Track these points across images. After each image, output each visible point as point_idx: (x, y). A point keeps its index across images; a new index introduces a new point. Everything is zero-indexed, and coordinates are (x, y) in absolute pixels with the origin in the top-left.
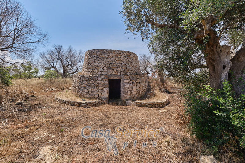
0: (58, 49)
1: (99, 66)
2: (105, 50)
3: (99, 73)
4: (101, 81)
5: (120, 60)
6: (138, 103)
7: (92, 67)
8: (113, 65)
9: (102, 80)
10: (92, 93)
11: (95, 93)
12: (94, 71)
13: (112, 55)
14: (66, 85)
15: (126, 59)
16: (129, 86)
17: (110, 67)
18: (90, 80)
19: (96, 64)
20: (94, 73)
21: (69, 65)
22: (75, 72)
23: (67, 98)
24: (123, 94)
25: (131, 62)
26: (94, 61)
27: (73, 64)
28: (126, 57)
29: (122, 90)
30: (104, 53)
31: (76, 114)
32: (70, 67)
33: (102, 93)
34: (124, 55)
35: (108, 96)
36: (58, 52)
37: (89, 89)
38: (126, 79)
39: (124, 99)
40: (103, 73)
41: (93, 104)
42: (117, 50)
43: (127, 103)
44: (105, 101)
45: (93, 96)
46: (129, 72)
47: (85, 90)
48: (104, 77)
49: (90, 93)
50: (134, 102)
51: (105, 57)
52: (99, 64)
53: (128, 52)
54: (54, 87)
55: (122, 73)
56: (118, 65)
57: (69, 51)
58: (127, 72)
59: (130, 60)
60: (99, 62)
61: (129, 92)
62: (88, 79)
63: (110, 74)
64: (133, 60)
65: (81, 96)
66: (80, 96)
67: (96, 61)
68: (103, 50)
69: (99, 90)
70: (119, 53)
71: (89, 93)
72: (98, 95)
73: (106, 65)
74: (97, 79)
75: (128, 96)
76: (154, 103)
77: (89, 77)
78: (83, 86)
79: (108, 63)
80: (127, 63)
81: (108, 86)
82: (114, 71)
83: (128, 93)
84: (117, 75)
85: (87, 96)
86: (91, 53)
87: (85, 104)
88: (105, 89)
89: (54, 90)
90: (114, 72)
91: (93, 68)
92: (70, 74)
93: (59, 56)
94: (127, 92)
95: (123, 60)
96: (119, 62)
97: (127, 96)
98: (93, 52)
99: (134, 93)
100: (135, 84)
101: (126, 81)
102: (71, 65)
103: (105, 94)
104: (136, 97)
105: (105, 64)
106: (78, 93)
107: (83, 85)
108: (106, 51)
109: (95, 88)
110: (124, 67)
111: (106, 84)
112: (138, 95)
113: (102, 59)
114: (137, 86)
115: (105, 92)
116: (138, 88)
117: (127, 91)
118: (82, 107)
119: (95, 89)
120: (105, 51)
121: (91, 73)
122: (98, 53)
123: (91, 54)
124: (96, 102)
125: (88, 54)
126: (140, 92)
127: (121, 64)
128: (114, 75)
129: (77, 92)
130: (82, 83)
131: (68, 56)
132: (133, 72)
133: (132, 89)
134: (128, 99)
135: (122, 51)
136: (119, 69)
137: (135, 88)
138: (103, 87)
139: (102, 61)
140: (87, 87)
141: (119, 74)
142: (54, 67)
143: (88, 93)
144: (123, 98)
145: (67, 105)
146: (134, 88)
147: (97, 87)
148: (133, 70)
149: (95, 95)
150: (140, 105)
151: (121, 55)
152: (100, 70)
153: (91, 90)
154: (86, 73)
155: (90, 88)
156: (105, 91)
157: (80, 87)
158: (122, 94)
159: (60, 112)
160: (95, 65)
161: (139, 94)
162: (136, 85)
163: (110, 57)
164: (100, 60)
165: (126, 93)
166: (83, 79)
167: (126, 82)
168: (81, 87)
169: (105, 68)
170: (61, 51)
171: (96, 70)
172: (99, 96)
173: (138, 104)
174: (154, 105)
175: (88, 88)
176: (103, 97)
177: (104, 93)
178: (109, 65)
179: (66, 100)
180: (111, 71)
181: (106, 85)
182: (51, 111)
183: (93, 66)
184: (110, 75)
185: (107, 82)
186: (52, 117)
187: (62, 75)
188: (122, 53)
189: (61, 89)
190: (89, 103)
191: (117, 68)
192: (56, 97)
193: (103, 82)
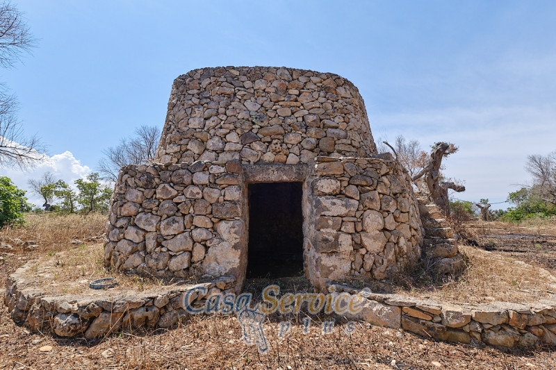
1: (206, 129)
2: (233, 68)
4: (206, 189)
5: (295, 104)
6: (415, 314)
7: (178, 137)
8: (265, 123)
9: (212, 185)
10: (159, 245)
11: (173, 245)
12: (187, 150)
13: (263, 86)
15: (323, 100)
16: (343, 211)
17: (255, 131)
18: (157, 186)
19: (195, 123)
20: (185, 159)
24: (312, 251)
25: (345, 111)
26: (189, 111)
28: (322, 94)
29: (309, 230)
30: (233, 80)
33: (207, 248)
34: (313, 87)
37: (148, 228)
38: (329, 177)
39: (322, 280)
42: (285, 68)
45: (161, 264)
46: (338, 152)
47: (131, 233)
48: (222, 170)
49: (151, 244)
50: (383, 301)
51: (235, 94)
52: (207, 122)
53: (329, 75)
55: (307, 156)
56: (289, 121)
59: (337, 105)
60: (207, 114)
61: (346, 242)
63: (253, 160)
65: (112, 261)
67: (199, 112)
68: (226, 69)
69: (195, 233)
70: (294, 78)
71: (145, 247)
72: (186, 257)
73: (238, 125)
74: (187, 180)
75: (339, 265)
76: (528, 313)
77: (153, 173)
78: (125, 213)
79: (247, 117)
80: (326, 114)
82: (273, 146)
83: (341, 249)
84: (284, 163)
85: (136, 260)
88: (223, 227)
90: (269, 154)
91: (184, 137)
94: (336, 243)
95: (309, 105)
96: (293, 114)
97: (337, 263)
98: (187, 81)
99: (373, 244)
100: (372, 201)
101: (327, 186)
103: (226, 252)
104: (382, 268)
105: (234, 119)
107: (125, 210)
108: (238, 73)
109: (175, 222)
110: (313, 131)
111: (231, 201)
112: (391, 256)
113: (223, 104)
114: (381, 210)
115: (223, 240)
116: (390, 219)
117: (337, 238)
119: (176, 225)
120: (233, 71)
122: (205, 83)
124: (153, 299)
126: (402, 241)
127: (300, 119)
128: (272, 163)
133: (359, 228)
134: (342, 277)
135: (303, 72)
136: (293, 138)
137: (373, 221)
138: (216, 215)
139: (222, 110)
140: (140, 219)
141: (292, 159)
143: (139, 247)
144: (314, 275)
146: (367, 221)
147: (187, 218)
148: (356, 144)
149: (171, 257)
151: (302, 84)
152: (211, 144)
153: (158, 230)
155: (154, 221)
156: (225, 236)
158: (310, 253)
160: (190, 126)
161: (399, 254)
162: (376, 205)
163: (255, 93)
164: (212, 105)
165: (332, 248)
167: (327, 191)
168: (117, 219)
169: (233, 137)
171: (194, 148)
172: (191, 263)
176: (212, 267)
177: (219, 247)
178: (247, 124)
180: (258, 148)
181: (228, 205)
183: (186, 129)
184: (255, 163)
185: (234, 194)
188: (303, 79)
190: (104, 308)
191: (284, 135)
193: (215, 194)
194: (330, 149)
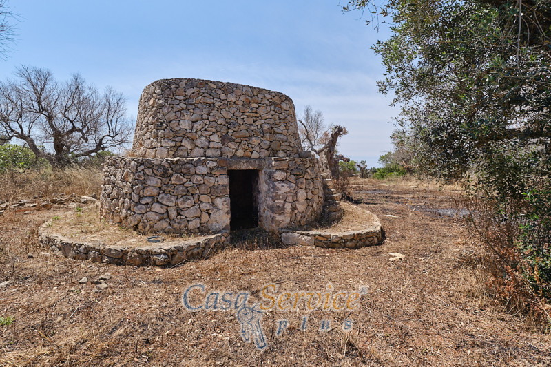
0: (34, 81)
1: (194, 130)
2: (211, 82)
3: (198, 152)
4: (206, 177)
5: (255, 115)
6: (320, 238)
7: (172, 134)
8: (237, 129)
9: (210, 174)
10: (179, 214)
11: (188, 214)
12: (181, 146)
13: (234, 100)
14: (69, 189)
15: (273, 113)
16: (288, 190)
17: (230, 134)
18: (172, 175)
19: (185, 125)
20: (181, 153)
21: (74, 129)
22: (92, 151)
23: (89, 236)
24: (268, 213)
25: (287, 121)
26: (179, 114)
27: (86, 128)
28: (273, 108)
29: (265, 200)
30: (211, 92)
31: (145, 302)
32: (76, 135)
33: (209, 214)
34: (267, 102)
35: (229, 221)
36: (35, 89)
37: (169, 204)
38: (280, 170)
39: (276, 229)
40: (209, 152)
41: (189, 253)
42: (248, 86)
43: (287, 238)
44: (223, 238)
45: (183, 225)
46: (283, 151)
47: (157, 207)
48: (215, 164)
49: (173, 214)
50: (307, 235)
51: (214, 104)
52: (195, 125)
53: (278, 94)
54: (29, 196)
55: (265, 153)
56: (252, 128)
57: (73, 88)
58: (277, 151)
59: (282, 117)
60: (194, 118)
61: (288, 207)
62: (165, 172)
63: (230, 155)
64: (289, 118)
65: (140, 227)
66: (137, 226)
67: (187, 116)
68: (206, 82)
69: (202, 206)
70: (254, 95)
71: (168, 217)
72: (198, 221)
73: (218, 129)
74: (192, 171)
75: (285, 219)
76: (361, 234)
77: (167, 166)
78: (148, 194)
79: (224, 123)
80: (275, 124)
81: (228, 190)
82: (242, 146)
83: (286, 211)
84: (250, 158)
85: (165, 225)
86: (168, 89)
87: (165, 254)
88: (219, 201)
89: (26, 205)
90: (240, 151)
91: (176, 135)
92: (77, 156)
93: (39, 102)
94: (284, 208)
95: (265, 116)
96: (254, 122)
98: (173, 86)
99: (301, 207)
100: (302, 183)
101: (279, 175)
102: (79, 131)
103: (221, 216)
104: (305, 220)
105: (215, 124)
106: (130, 219)
107: (148, 192)
108: (214, 86)
109: (187, 199)
110: (268, 136)
111: (223, 185)
112: (309, 213)
113: (205, 111)
114: (306, 189)
115: (219, 209)
116: (310, 193)
117: (284, 205)
118: (155, 265)
119: (188, 201)
120: (211, 85)
121: (171, 153)
122: (189, 92)
123: (167, 92)
124: (198, 243)
125: (158, 91)
126: (315, 205)
127: (259, 127)
128: (242, 158)
129: (123, 215)
130: (142, 183)
131: (69, 103)
132: (291, 149)
133: (295, 200)
134: (286, 225)
135: (260, 90)
136: (255, 141)
137: (302, 195)
138: (213, 193)
139: (205, 116)
140: (162, 198)
141: (255, 155)
142: (22, 136)
143: (165, 216)
145: (94, 261)
146: (299, 195)
147: (196, 197)
148: (292, 145)
149: (188, 221)
150: (325, 244)
151: (260, 100)
152: (199, 142)
153: (177, 204)
154: (151, 152)
155: (173, 199)
156: (220, 207)
157: (135, 198)
158: (266, 214)
159: (77, 296)
160: (182, 127)
161: (313, 211)
162: (304, 186)
163: (228, 105)
164: (197, 111)
165: (281, 210)
166: (147, 171)
167: (279, 179)
168: (140, 198)
169: (215, 138)
170: (46, 86)
171: (187, 144)
172: (201, 224)
173: (321, 241)
174: (360, 240)
175: (164, 199)
176: (214, 225)
177: (217, 214)
178: (225, 128)
179: (90, 244)
180: (233, 147)
181: (221, 188)
182: (35, 298)
183: (177, 129)
184: (231, 157)
185: (224, 180)
186: (47, 328)
187: (50, 160)
188: (260, 96)
189: (54, 202)
190: (179, 249)
191: (250, 137)
192: (44, 234)
193: (212, 180)
194: (278, 149)
